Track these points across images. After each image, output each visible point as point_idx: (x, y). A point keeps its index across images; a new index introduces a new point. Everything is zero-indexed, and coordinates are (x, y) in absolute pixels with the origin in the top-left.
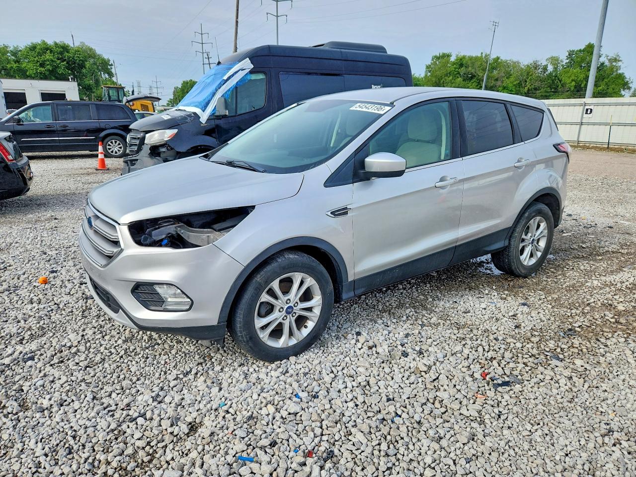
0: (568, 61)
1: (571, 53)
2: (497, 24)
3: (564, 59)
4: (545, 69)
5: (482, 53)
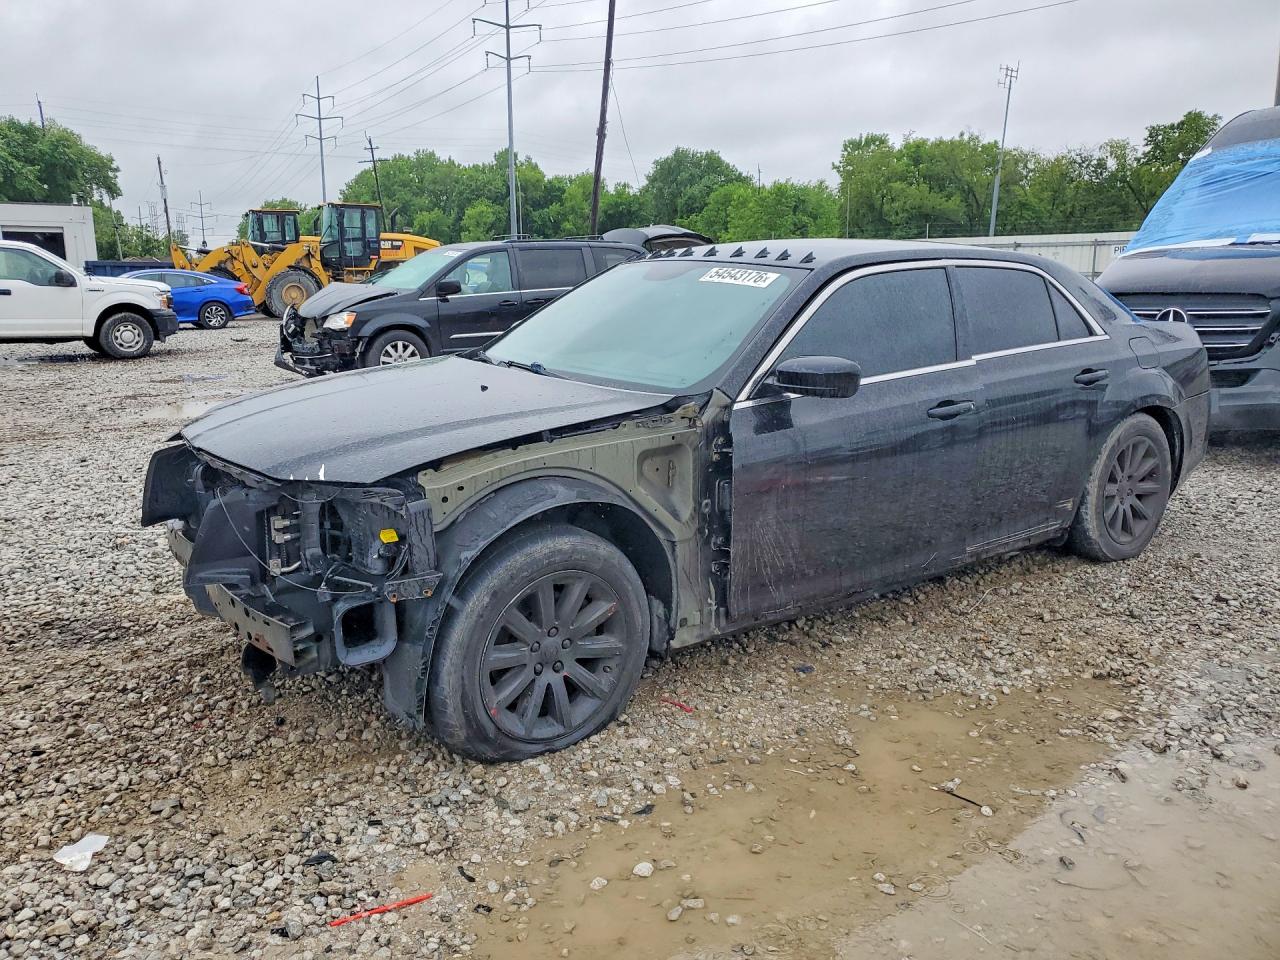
0: (1148, 148)
1: (1153, 133)
2: (1014, 74)
3: (1139, 146)
4: (1101, 164)
5: (962, 135)
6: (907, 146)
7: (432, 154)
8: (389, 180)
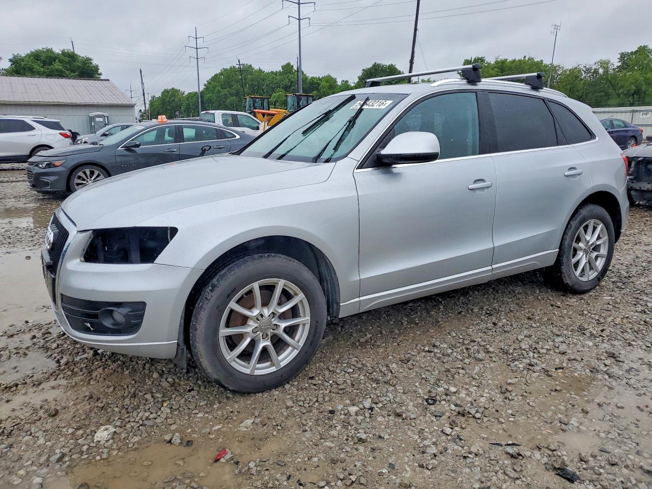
0: (619, 64)
2: (558, 28)
3: (616, 62)
6: (496, 62)
7: (250, 66)
8: (229, 79)
